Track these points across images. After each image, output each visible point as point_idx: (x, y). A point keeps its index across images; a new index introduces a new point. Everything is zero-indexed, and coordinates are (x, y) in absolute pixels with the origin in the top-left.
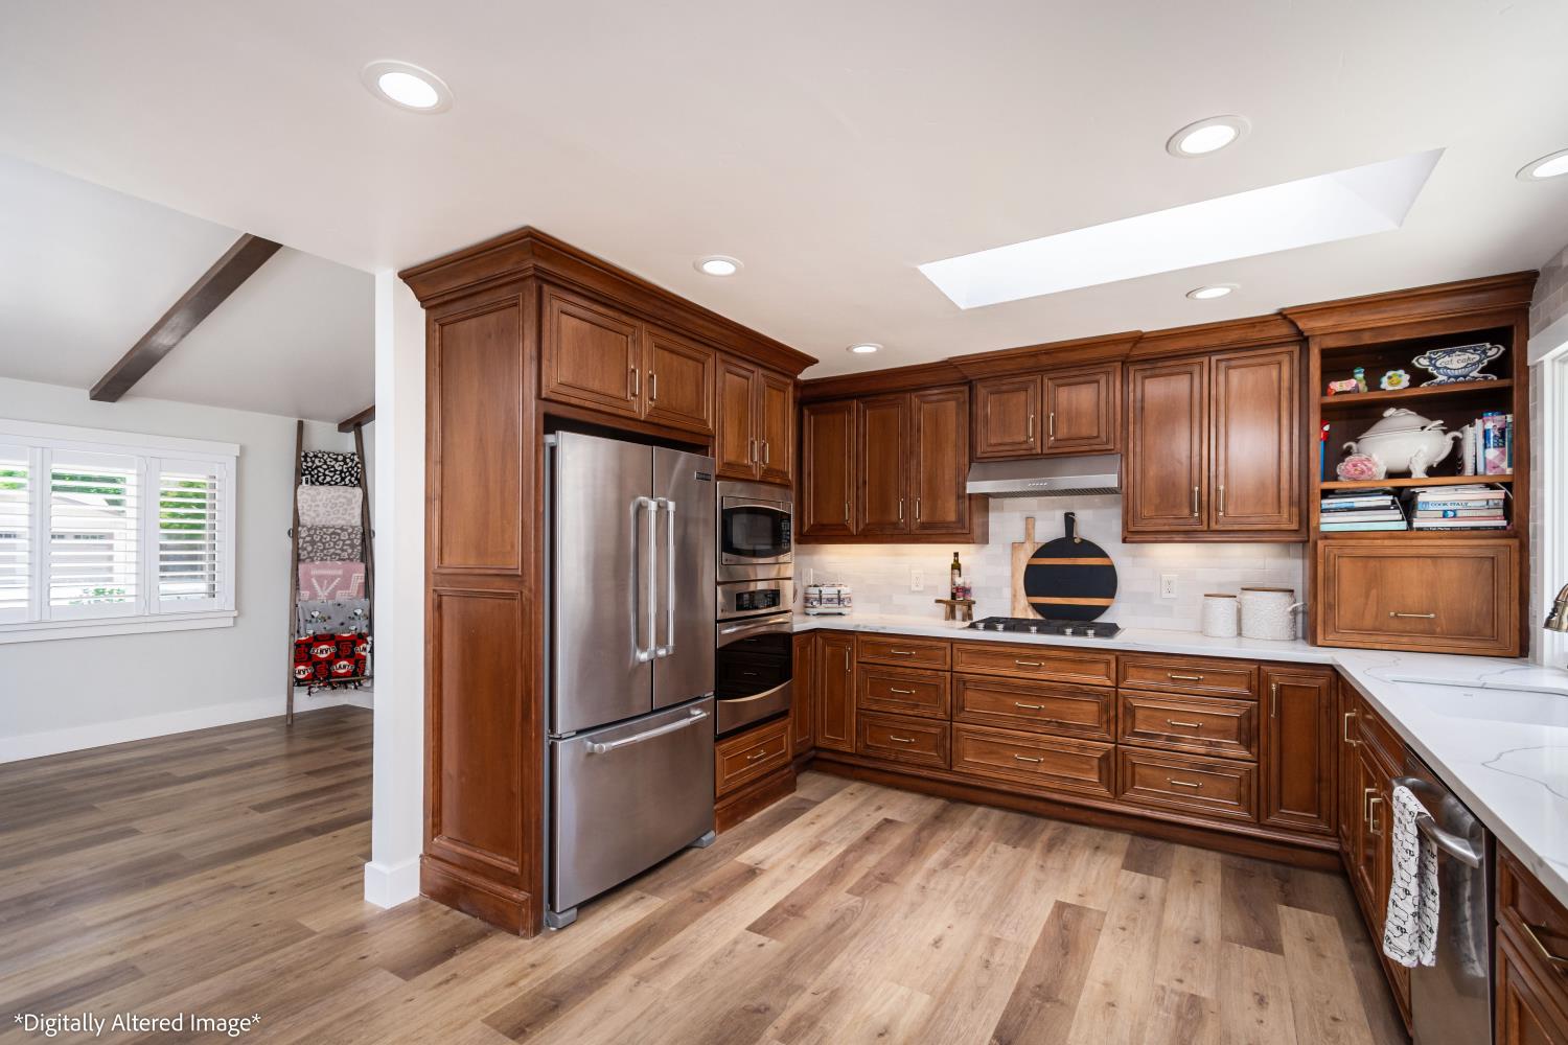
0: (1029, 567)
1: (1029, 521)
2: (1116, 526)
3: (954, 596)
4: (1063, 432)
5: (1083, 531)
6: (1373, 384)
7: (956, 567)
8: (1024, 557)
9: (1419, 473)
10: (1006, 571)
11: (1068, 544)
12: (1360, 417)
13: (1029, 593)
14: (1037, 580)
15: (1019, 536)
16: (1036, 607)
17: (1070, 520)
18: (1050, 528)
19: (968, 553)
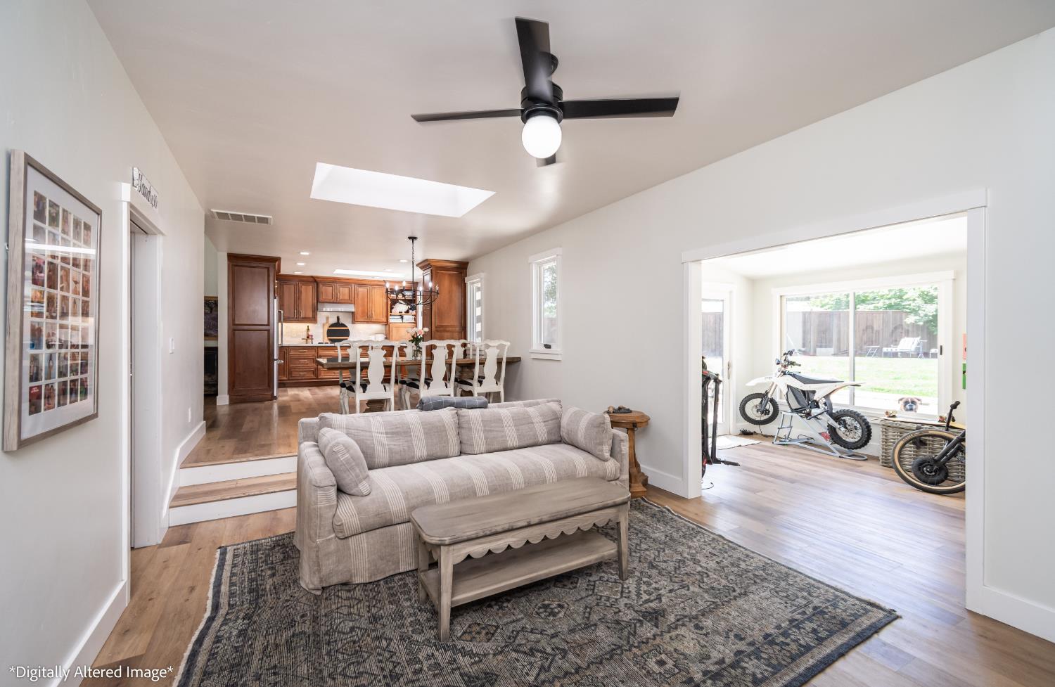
0: (328, 330)
1: (327, 318)
2: (350, 320)
3: (308, 337)
4: (341, 298)
5: (342, 321)
6: (397, 297)
7: (308, 330)
8: (327, 328)
9: (403, 313)
10: (321, 331)
11: (338, 324)
12: (394, 302)
13: (328, 336)
14: (330, 333)
15: (325, 321)
16: (330, 340)
17: (338, 318)
18: (333, 320)
19: (311, 325)
